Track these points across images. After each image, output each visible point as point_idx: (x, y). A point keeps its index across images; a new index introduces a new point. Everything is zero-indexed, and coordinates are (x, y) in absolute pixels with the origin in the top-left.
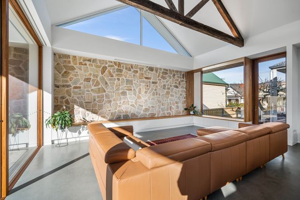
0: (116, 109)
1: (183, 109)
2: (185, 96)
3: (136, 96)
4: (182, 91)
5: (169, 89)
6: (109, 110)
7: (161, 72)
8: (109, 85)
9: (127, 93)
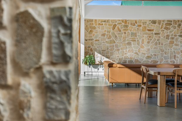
0: (123, 55)
3: (139, 45)
5: (173, 38)
6: (118, 56)
7: (164, 23)
8: (118, 38)
9: (132, 43)
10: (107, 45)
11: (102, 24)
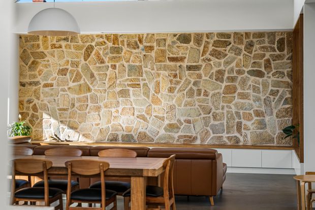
0: (109, 122)
1: (278, 131)
2: (288, 96)
3: (148, 97)
4: (276, 84)
5: (233, 79)
6: (97, 125)
7: (212, 41)
8: (98, 79)
9: (131, 93)
10: (72, 96)
11: (60, 47)
